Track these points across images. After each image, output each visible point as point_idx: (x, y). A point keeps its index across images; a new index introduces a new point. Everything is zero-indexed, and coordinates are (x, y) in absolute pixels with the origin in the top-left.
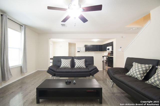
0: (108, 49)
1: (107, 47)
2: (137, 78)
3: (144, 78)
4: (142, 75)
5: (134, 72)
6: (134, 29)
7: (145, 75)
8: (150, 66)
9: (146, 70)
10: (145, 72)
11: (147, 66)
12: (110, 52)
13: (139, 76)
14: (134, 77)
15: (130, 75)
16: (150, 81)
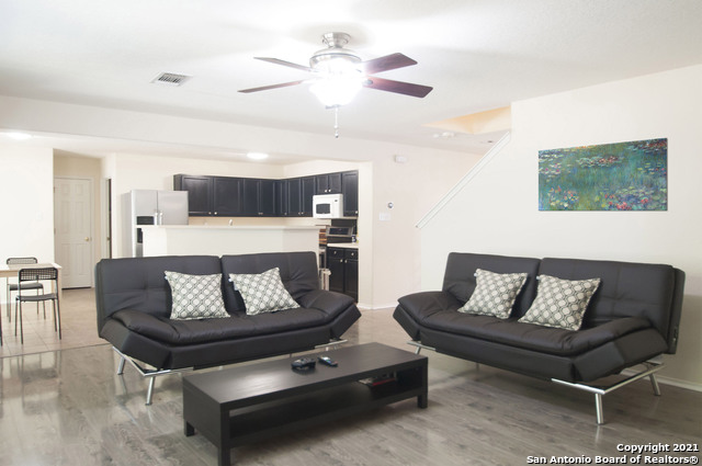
0: (324, 209)
1: (315, 197)
2: (494, 316)
3: (512, 312)
4: (507, 304)
5: (487, 298)
6: (445, 134)
7: (513, 302)
8: (523, 278)
9: (515, 289)
10: (512, 293)
11: (516, 276)
12: (329, 223)
13: (501, 308)
14: (485, 316)
15: (476, 309)
16: (530, 316)
